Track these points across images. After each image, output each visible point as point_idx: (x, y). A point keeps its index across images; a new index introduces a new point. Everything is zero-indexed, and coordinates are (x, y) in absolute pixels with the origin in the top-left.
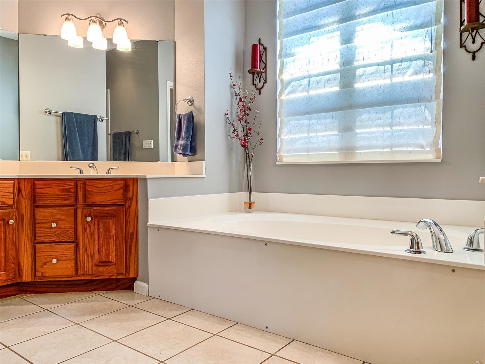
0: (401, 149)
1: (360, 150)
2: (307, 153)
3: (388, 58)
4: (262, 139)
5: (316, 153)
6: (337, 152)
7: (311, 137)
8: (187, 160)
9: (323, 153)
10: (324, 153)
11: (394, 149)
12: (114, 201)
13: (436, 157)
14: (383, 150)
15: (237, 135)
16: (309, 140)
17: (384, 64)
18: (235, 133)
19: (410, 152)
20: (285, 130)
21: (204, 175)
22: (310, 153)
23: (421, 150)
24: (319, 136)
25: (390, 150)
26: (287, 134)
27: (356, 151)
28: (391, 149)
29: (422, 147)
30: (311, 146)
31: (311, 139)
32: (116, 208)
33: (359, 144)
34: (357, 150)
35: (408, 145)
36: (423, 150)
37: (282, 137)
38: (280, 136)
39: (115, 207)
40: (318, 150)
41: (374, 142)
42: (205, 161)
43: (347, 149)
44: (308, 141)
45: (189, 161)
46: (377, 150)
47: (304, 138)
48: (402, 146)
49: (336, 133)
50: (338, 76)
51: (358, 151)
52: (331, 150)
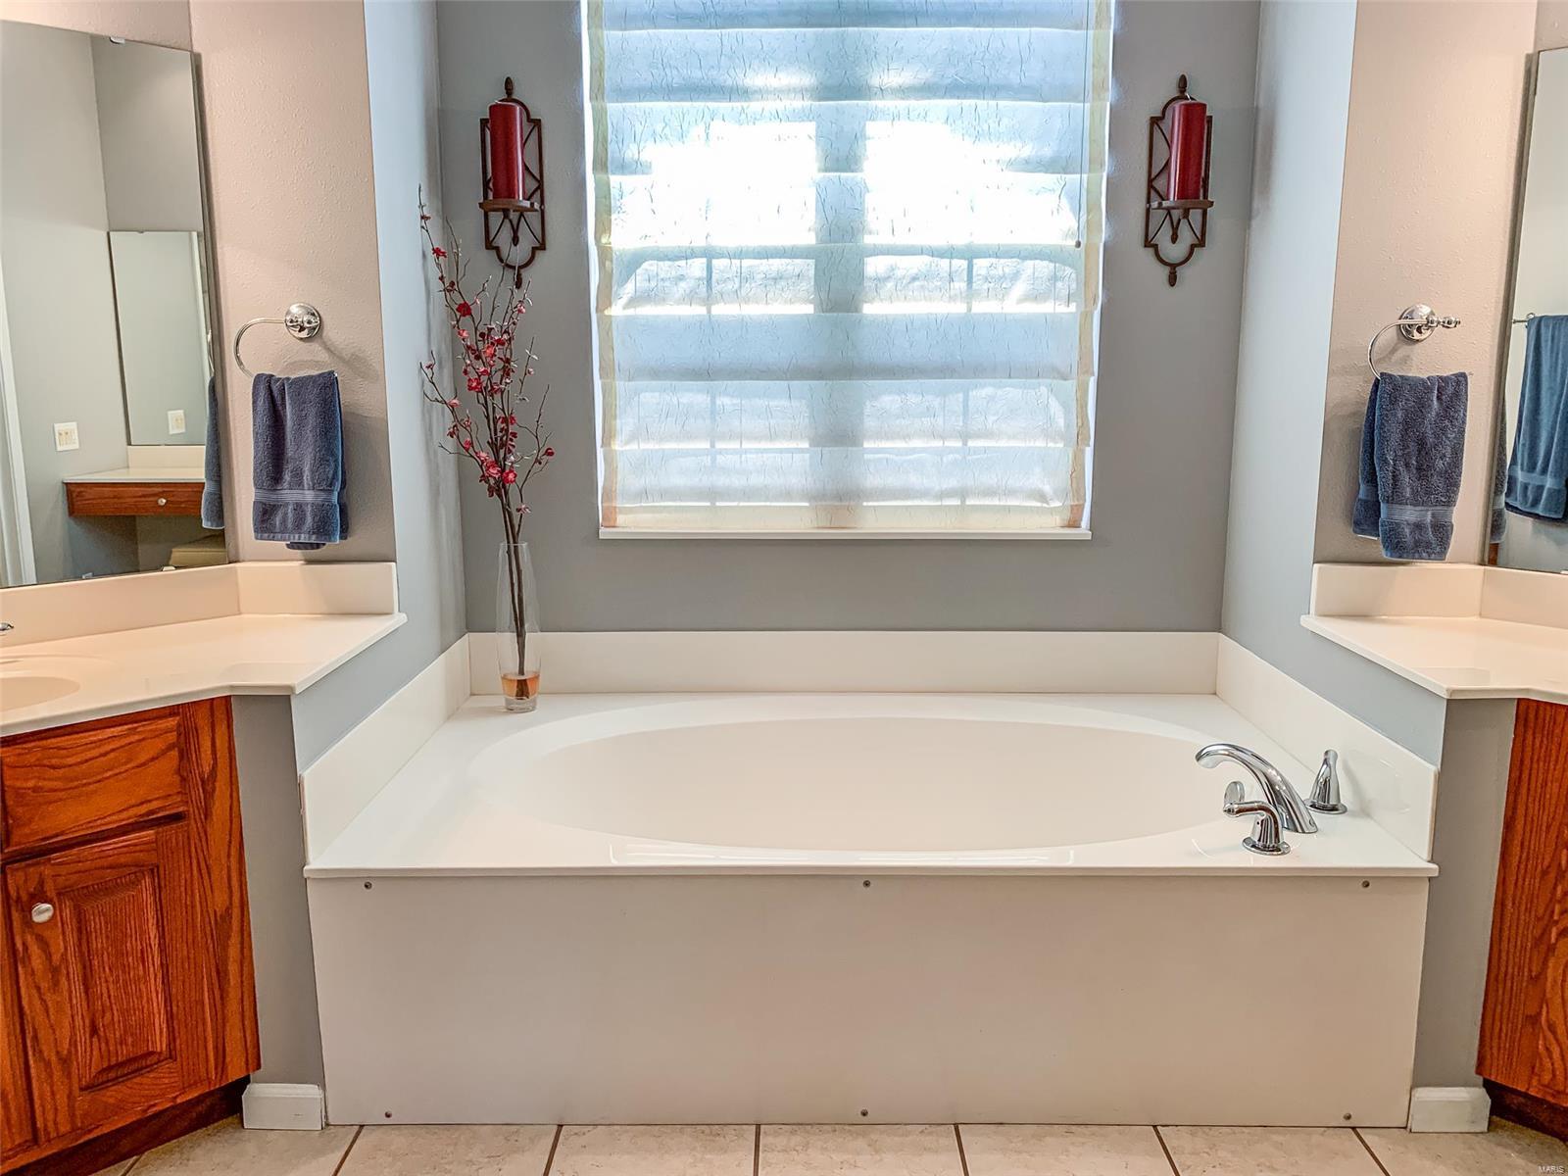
0: (987, 502)
1: (878, 500)
2: (708, 504)
3: (960, 240)
4: (549, 453)
5: (742, 504)
6: (807, 504)
7: (721, 452)
9: (763, 504)
10: (768, 504)
11: (969, 502)
12: (144, 809)
13: (1066, 523)
14: (939, 503)
15: (470, 445)
16: (714, 460)
17: (949, 253)
18: (458, 438)
19: (1008, 509)
20: (625, 424)
22: (718, 504)
23: (1039, 504)
24: (746, 451)
25: (959, 503)
26: (633, 437)
27: (865, 504)
28: (963, 500)
29: (1042, 497)
30: (722, 481)
31: (718, 457)
32: (157, 833)
33: (872, 480)
34: (867, 501)
35: (1010, 492)
36: (1045, 505)
37: (616, 446)
38: (606, 443)
39: (149, 834)
40: (747, 494)
41: (915, 480)
42: (395, 561)
43: (840, 496)
44: (709, 463)
46: (925, 503)
47: (696, 453)
48: (990, 492)
49: (806, 445)
50: (807, 266)
51: (870, 504)
52: (788, 494)
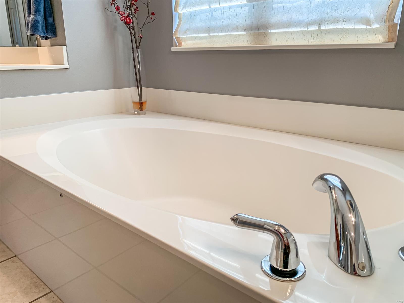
0: (333, 27)
1: (275, 29)
2: (208, 35)
4: (153, 14)
5: (219, 34)
6: (245, 33)
7: (215, 10)
8: (49, 44)
9: (227, 33)
10: (229, 33)
11: (323, 27)
13: (387, 40)
14: (306, 29)
15: (118, 9)
16: (212, 15)
18: (114, 6)
19: (347, 31)
21: (66, 66)
22: (211, 34)
23: (365, 27)
24: (224, 8)
25: (317, 29)
26: (184, 7)
27: (269, 31)
28: (319, 27)
29: (368, 22)
30: (214, 24)
31: (213, 12)
33: (275, 19)
34: (270, 29)
35: (346, 20)
36: (369, 27)
37: (179, 11)
38: (176, 10)
40: (221, 29)
41: (295, 16)
42: (66, 46)
43: (258, 28)
44: (210, 16)
45: (52, 46)
46: (299, 29)
47: (205, 12)
48: (335, 21)
49: (245, 2)
51: (272, 31)
52: (236, 29)
